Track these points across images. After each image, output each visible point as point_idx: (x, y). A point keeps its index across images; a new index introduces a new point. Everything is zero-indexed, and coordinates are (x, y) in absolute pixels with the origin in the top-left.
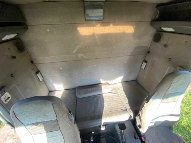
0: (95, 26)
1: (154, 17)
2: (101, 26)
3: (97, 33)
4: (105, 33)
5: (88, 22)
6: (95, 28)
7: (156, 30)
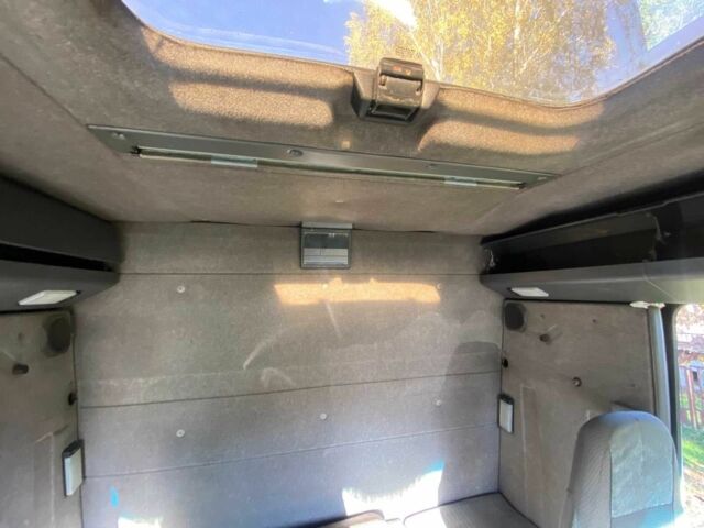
0: (327, 282)
1: (484, 265)
2: (344, 280)
3: (332, 300)
4: (355, 299)
5: (308, 271)
6: (325, 286)
7: (503, 298)
